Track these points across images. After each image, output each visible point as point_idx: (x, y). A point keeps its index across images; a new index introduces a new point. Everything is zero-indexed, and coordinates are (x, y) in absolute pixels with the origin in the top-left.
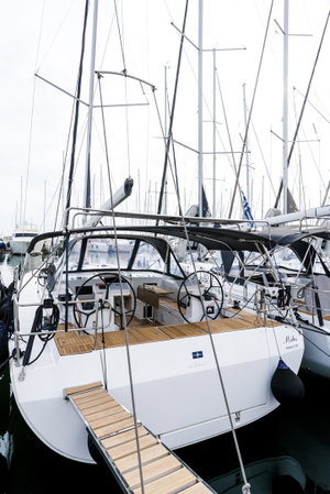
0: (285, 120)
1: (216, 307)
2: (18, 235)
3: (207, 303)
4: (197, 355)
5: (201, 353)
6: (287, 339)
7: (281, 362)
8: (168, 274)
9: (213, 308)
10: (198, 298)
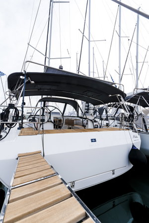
0: (120, 67)
1: (99, 126)
2: (28, 113)
3: (95, 124)
4: (94, 140)
5: (95, 139)
6: (134, 136)
7: (133, 146)
8: (78, 116)
9: (97, 126)
10: (91, 120)
